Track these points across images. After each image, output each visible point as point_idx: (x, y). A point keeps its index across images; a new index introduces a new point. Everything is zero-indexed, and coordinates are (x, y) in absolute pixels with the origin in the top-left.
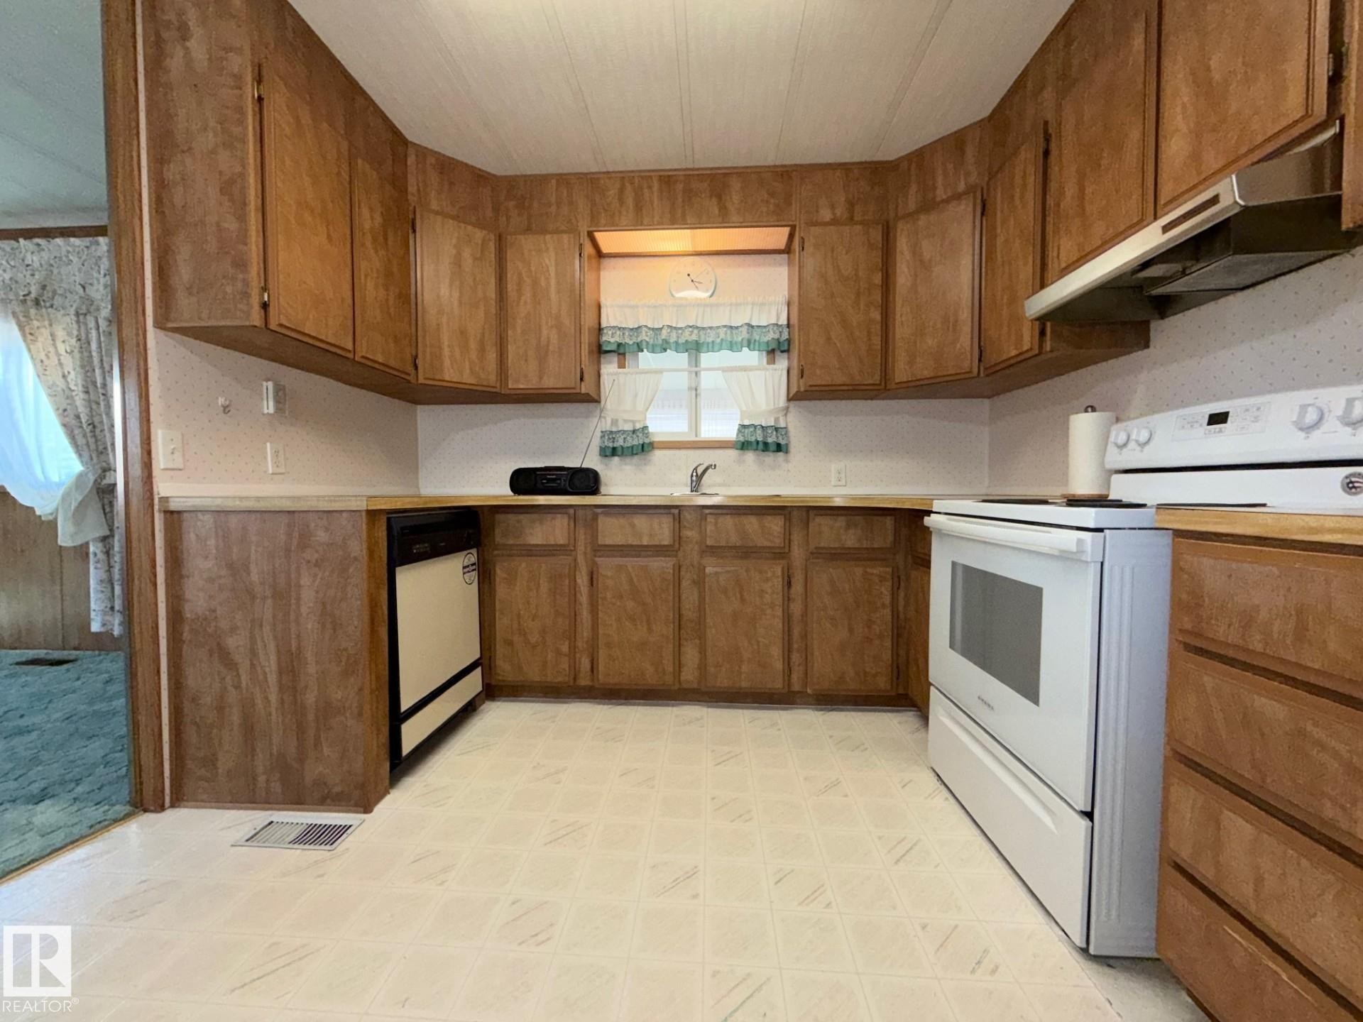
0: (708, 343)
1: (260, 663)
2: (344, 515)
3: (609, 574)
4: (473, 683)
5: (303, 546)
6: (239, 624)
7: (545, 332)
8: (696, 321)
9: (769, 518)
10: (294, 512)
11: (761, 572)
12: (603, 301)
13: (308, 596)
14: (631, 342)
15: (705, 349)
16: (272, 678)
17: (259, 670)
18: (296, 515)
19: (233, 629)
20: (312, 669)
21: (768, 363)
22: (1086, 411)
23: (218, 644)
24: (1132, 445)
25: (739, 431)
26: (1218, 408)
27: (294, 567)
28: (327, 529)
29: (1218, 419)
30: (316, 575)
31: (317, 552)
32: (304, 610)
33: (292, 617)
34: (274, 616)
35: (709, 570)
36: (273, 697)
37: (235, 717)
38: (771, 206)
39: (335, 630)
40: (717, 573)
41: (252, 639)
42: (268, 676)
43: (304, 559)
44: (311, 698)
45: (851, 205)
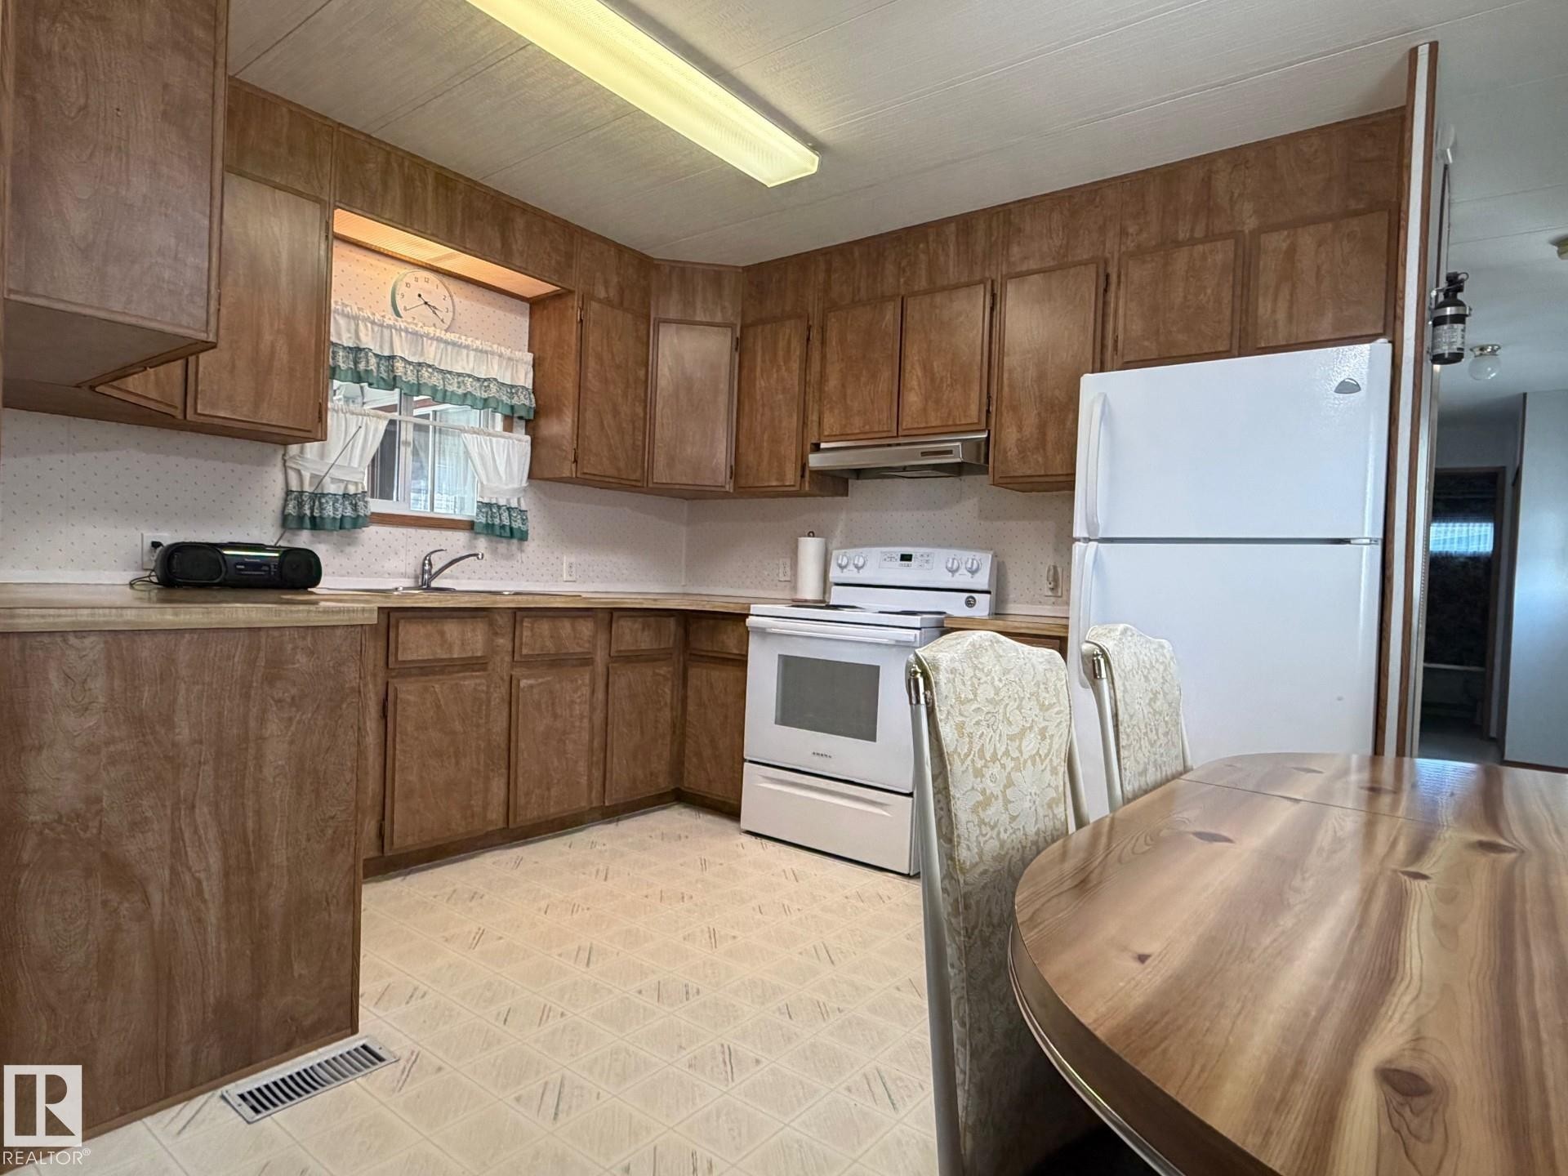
0: (446, 392)
1: (190, 869)
2: (338, 632)
3: (412, 698)
5: (270, 679)
6: (149, 814)
7: (268, 337)
9: (581, 621)
10: (260, 629)
11: (572, 681)
13: (277, 752)
16: (212, 888)
17: (187, 878)
18: (262, 633)
19: (138, 825)
20: (280, 856)
21: (505, 430)
22: (809, 536)
23: (105, 855)
24: (851, 567)
25: (479, 510)
26: (907, 550)
27: (254, 711)
28: (312, 653)
29: (906, 558)
30: (290, 719)
31: (294, 684)
32: (268, 772)
33: (249, 783)
34: (218, 789)
35: (524, 683)
36: (213, 915)
37: (138, 968)
38: (553, 262)
39: (317, 792)
40: (531, 687)
41: (176, 836)
42: (205, 884)
43: (273, 698)
44: (276, 902)
45: (621, 290)
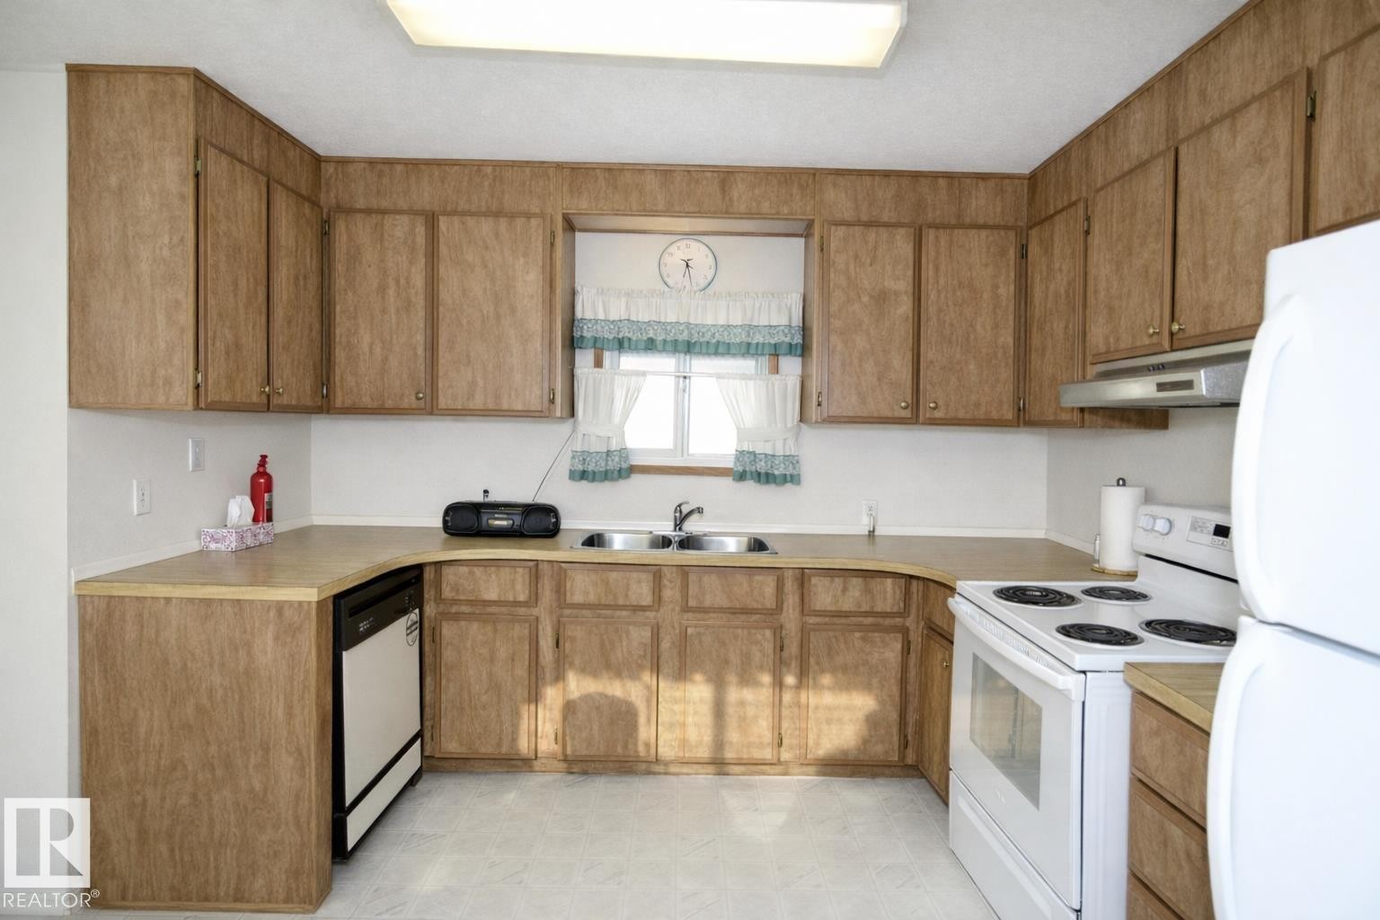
0: (701, 343)
3: (578, 635)
4: (411, 761)
8: (689, 316)
9: (760, 578)
12: (578, 288)
14: (611, 337)
15: (697, 349)
25: (737, 459)
26: (1222, 520)
29: (1221, 531)
